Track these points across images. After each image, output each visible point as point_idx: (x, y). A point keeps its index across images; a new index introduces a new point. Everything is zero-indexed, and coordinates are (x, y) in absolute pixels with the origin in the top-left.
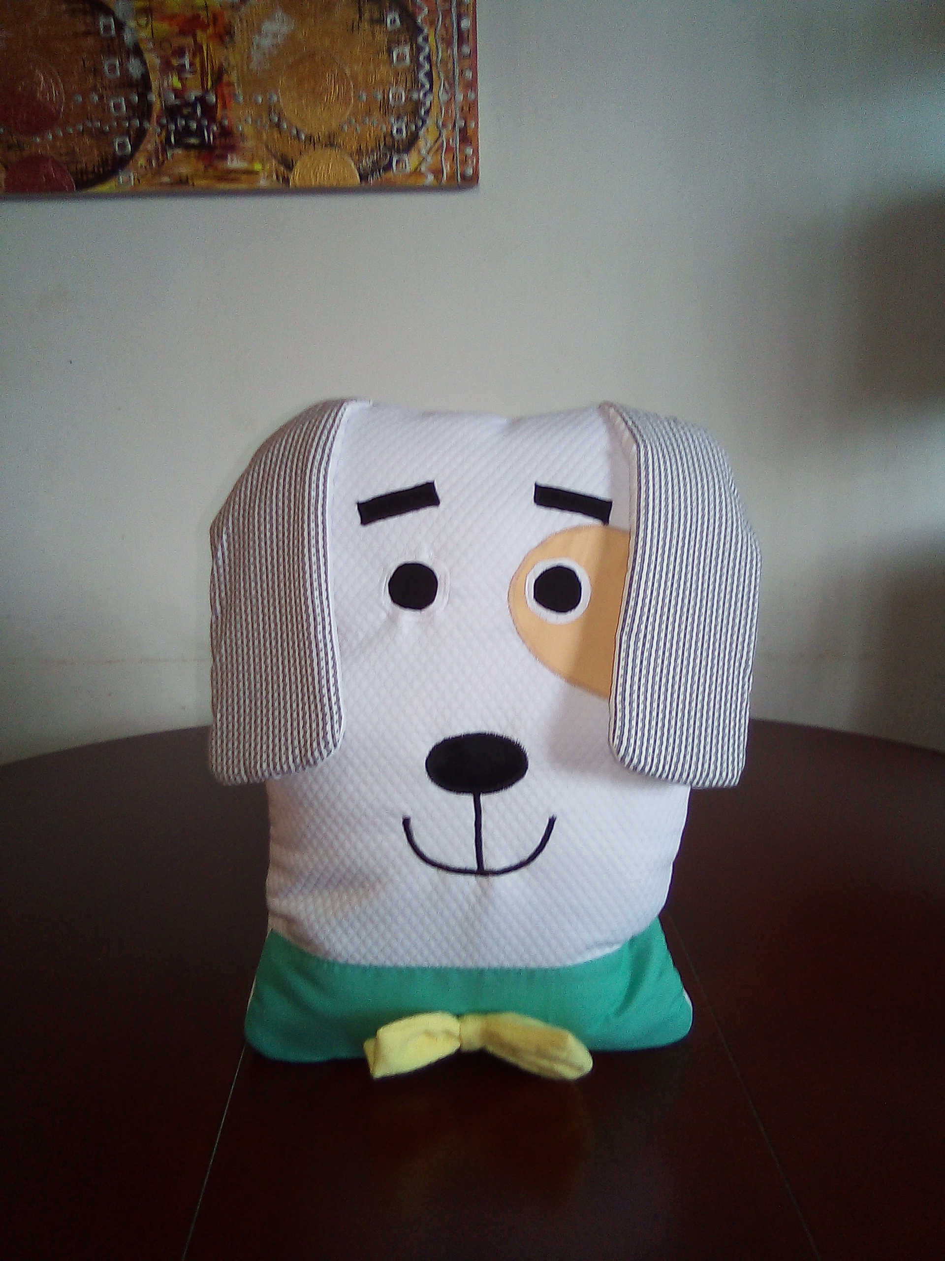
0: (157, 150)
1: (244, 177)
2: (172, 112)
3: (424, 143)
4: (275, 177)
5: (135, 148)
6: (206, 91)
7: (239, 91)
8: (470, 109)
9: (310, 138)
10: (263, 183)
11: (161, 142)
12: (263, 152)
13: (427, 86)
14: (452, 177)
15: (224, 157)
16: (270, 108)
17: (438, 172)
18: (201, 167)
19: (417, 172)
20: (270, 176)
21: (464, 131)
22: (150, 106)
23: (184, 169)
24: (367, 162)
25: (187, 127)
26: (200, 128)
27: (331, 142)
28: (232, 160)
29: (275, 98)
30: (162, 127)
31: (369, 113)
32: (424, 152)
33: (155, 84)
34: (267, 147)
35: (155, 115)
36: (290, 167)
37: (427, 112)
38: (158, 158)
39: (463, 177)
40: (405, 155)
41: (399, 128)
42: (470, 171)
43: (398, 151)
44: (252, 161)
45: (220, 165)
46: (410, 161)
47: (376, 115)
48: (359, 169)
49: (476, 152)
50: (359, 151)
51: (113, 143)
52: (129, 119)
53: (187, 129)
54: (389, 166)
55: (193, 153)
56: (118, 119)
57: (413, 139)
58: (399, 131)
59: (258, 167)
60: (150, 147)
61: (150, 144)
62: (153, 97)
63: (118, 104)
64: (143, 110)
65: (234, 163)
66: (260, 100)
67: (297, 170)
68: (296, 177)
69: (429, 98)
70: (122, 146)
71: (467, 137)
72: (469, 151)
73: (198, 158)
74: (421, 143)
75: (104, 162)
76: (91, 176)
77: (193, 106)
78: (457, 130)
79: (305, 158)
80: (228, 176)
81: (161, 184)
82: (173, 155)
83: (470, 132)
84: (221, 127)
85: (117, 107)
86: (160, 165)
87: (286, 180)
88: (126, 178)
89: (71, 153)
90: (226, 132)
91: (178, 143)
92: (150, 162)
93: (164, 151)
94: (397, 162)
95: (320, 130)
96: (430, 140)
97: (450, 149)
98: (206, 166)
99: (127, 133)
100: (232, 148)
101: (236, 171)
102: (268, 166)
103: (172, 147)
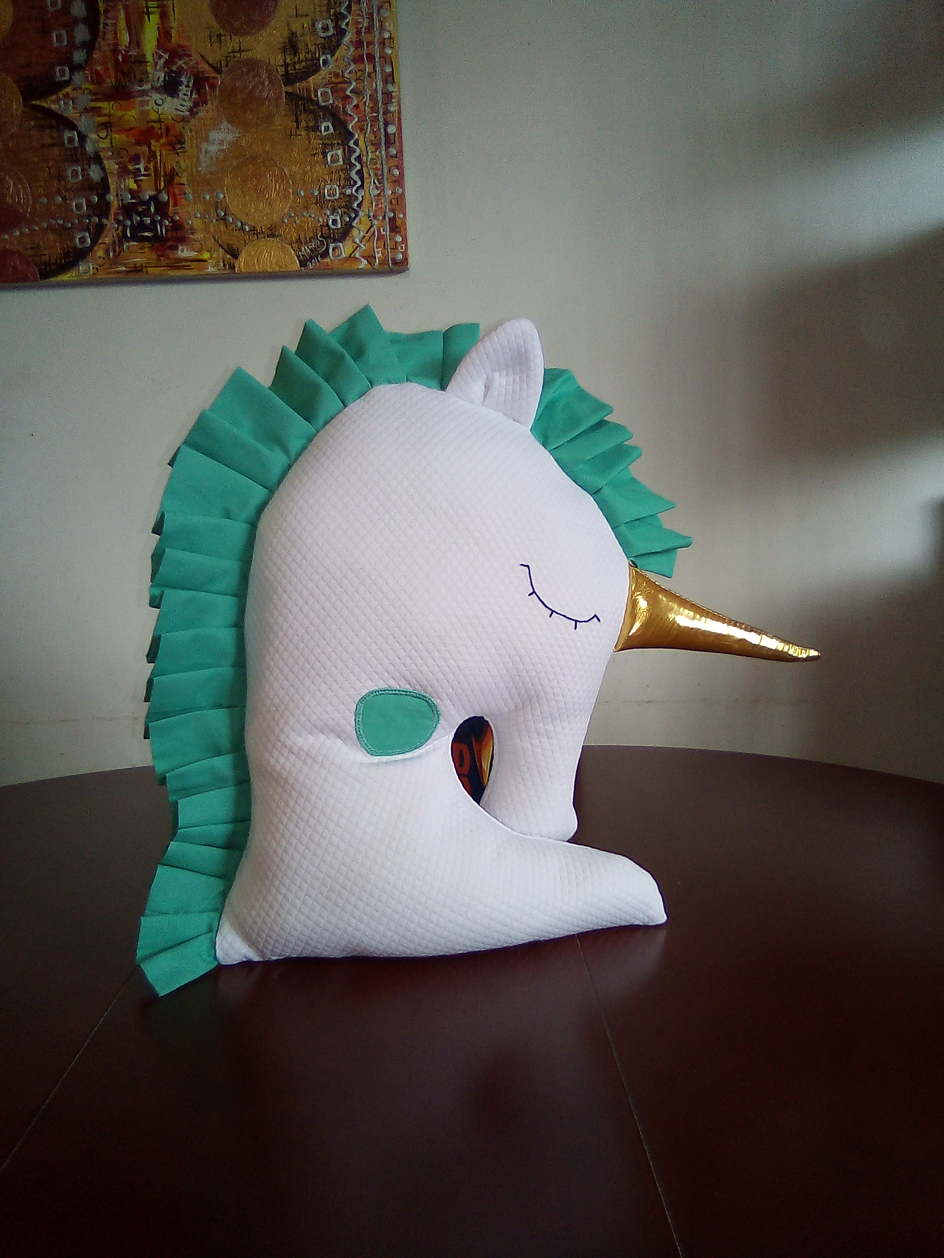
0: (114, 243)
1: (193, 265)
2: (128, 210)
3: (357, 234)
4: (222, 264)
5: (94, 241)
6: (160, 191)
7: (188, 190)
8: (399, 202)
9: (253, 229)
10: (211, 270)
11: (118, 235)
12: (211, 242)
13: (359, 183)
14: (383, 263)
15: (175, 248)
16: (217, 205)
17: (370, 258)
18: (154, 256)
19: (351, 258)
20: (217, 264)
21: (392, 220)
22: (108, 205)
23: (139, 260)
24: (305, 250)
25: (142, 221)
26: (153, 222)
27: (272, 233)
28: (183, 251)
29: (222, 196)
30: (119, 223)
31: (306, 208)
32: (357, 240)
33: (113, 187)
34: (214, 238)
35: (112, 212)
36: (235, 255)
37: (359, 205)
38: (115, 251)
39: (394, 262)
40: (341, 244)
41: (335, 220)
42: (400, 256)
43: (335, 240)
44: (200, 251)
45: (171, 255)
46: (345, 249)
47: (313, 210)
48: (298, 256)
49: (405, 240)
50: (299, 241)
51: (73, 238)
52: (89, 217)
53: (142, 226)
54: (325, 254)
55: (147, 244)
56: (80, 217)
57: (348, 228)
58: (335, 222)
59: (206, 256)
60: (107, 240)
61: (107, 239)
62: (111, 197)
63: (81, 204)
64: (102, 209)
65: (184, 252)
66: (208, 197)
67: (242, 258)
68: (241, 265)
69: (362, 192)
71: (396, 227)
72: (399, 239)
73: (151, 249)
74: (355, 232)
75: (66, 255)
76: (53, 267)
77: (147, 203)
78: (387, 219)
79: (249, 247)
81: (118, 272)
82: (128, 248)
83: (398, 223)
84: (173, 221)
85: (79, 207)
86: (117, 256)
87: (232, 267)
88: (86, 268)
89: (36, 247)
90: (177, 226)
91: (133, 238)
92: (107, 252)
93: (121, 244)
94: (333, 250)
95: (263, 224)
96: (364, 228)
97: (381, 237)
98: (159, 256)
99: (87, 229)
100: (182, 240)
101: (186, 260)
102: (215, 255)
103: (128, 240)
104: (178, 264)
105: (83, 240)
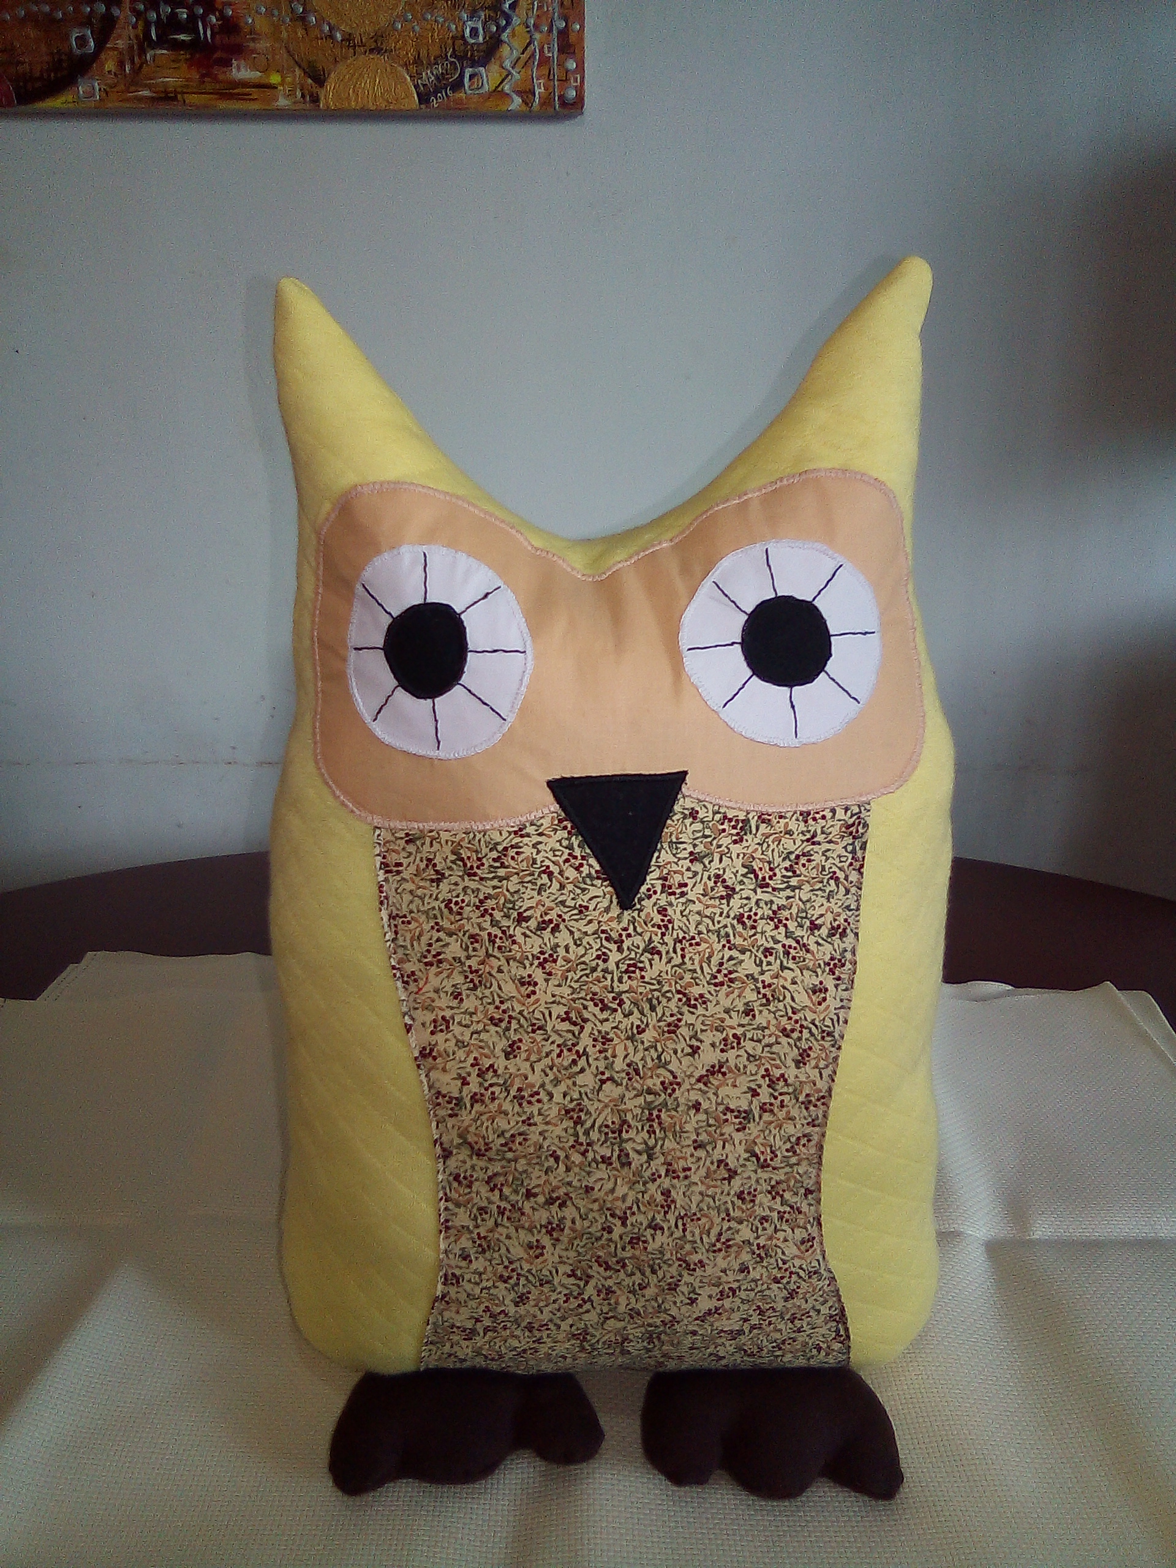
0: (131, 47)
1: (255, 93)
3: (508, 53)
4: (299, 94)
5: (100, 46)
8: (574, 4)
9: (348, 38)
10: (282, 102)
11: (137, 37)
12: (282, 57)
14: (546, 102)
15: (228, 64)
17: (527, 94)
18: (195, 76)
19: (498, 93)
20: (292, 94)
21: (563, 34)
23: (171, 80)
24: (428, 76)
25: (173, 16)
26: (192, 17)
27: (377, 45)
28: (239, 69)
30: (138, 14)
31: (431, 6)
32: (507, 64)
34: (288, 50)
36: (320, 80)
37: (513, 6)
38: (133, 62)
39: (564, 103)
40: (482, 69)
41: (474, 28)
42: (573, 93)
43: (473, 62)
44: (265, 70)
45: (222, 74)
46: (489, 77)
47: (441, 10)
48: (416, 87)
49: (581, 68)
50: (418, 61)
51: (67, 37)
53: (174, 23)
54: (458, 85)
55: (183, 55)
56: (75, 2)
57: (493, 45)
58: (474, 32)
59: (275, 79)
60: (121, 44)
61: (121, 41)
65: (242, 72)
67: (330, 85)
68: (329, 95)
71: (569, 45)
72: (572, 65)
73: (191, 63)
74: (505, 50)
75: (56, 65)
76: (38, 85)
78: (555, 32)
79: (341, 67)
81: (140, 99)
82: (154, 57)
83: (573, 38)
84: (222, 17)
86: (137, 71)
87: (315, 100)
88: (88, 87)
89: (9, 49)
90: (230, 26)
91: (162, 42)
92: (121, 64)
93: (142, 52)
94: (470, 80)
95: (365, 30)
96: (518, 44)
97: (544, 61)
98: (203, 76)
99: (87, 22)
100: (238, 51)
101: (244, 84)
102: (289, 79)
103: (153, 45)
104: (233, 91)
105: (82, 41)
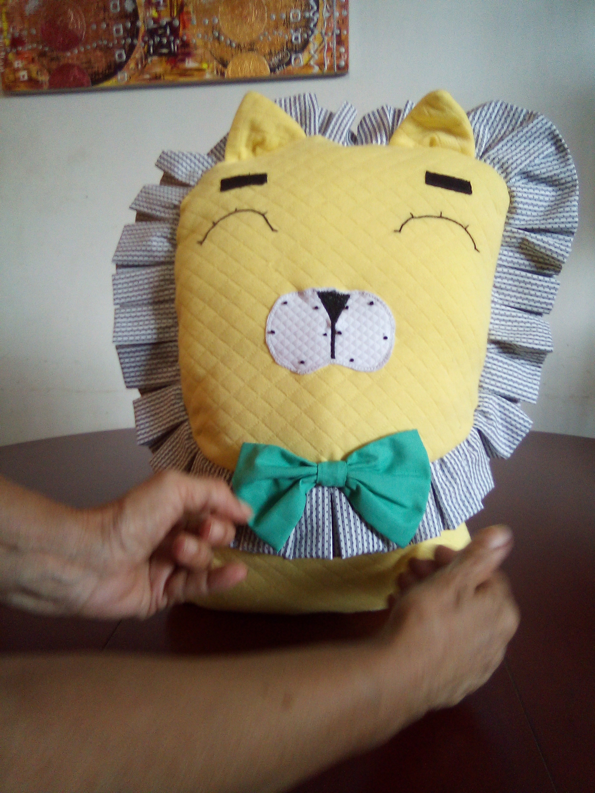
0: (142, 57)
1: (196, 73)
2: (152, 33)
3: (313, 47)
4: (215, 72)
5: (128, 57)
6: (173, 18)
7: (194, 17)
8: (344, 22)
9: (238, 46)
10: (208, 76)
11: (144, 52)
12: (208, 56)
13: (315, 8)
14: (331, 68)
15: (183, 60)
16: (214, 28)
17: (321, 65)
18: (169, 67)
19: (308, 65)
20: (212, 72)
21: (339, 37)
22: (138, 30)
23: (158, 70)
24: (275, 60)
25: (160, 42)
26: (169, 42)
27: (251, 48)
28: (188, 63)
29: (216, 21)
30: (145, 42)
31: (277, 28)
32: (312, 52)
33: (141, 15)
34: (211, 53)
35: (141, 35)
36: (225, 64)
37: (315, 25)
38: (142, 62)
39: (339, 67)
40: (300, 55)
41: (296, 36)
42: (343, 63)
43: (296, 52)
44: (201, 62)
45: (181, 66)
46: (303, 58)
47: (282, 30)
48: (270, 65)
49: (347, 51)
50: (270, 54)
51: (114, 55)
52: (125, 38)
53: (160, 45)
54: (289, 63)
55: (164, 59)
56: (118, 39)
57: (306, 43)
58: (296, 38)
59: (205, 66)
60: (137, 56)
61: (137, 54)
62: (140, 23)
63: (118, 29)
64: (133, 33)
65: (190, 64)
66: (207, 22)
67: (230, 67)
68: (229, 72)
69: (317, 15)
70: (120, 56)
71: (341, 41)
72: (343, 50)
73: (167, 62)
74: (311, 46)
75: (109, 67)
76: (101, 76)
77: (165, 28)
78: (335, 35)
79: (235, 59)
80: (185, 73)
81: (144, 80)
82: (151, 61)
83: (343, 37)
84: (182, 40)
85: (118, 31)
86: (144, 67)
87: (223, 74)
88: (122, 76)
89: (89, 62)
90: (185, 44)
91: (155, 53)
92: (137, 65)
93: (146, 58)
94: (295, 59)
95: (245, 40)
96: (317, 44)
97: (329, 49)
98: (172, 68)
99: (123, 47)
100: (188, 55)
101: (191, 70)
102: (211, 65)
103: (151, 55)
